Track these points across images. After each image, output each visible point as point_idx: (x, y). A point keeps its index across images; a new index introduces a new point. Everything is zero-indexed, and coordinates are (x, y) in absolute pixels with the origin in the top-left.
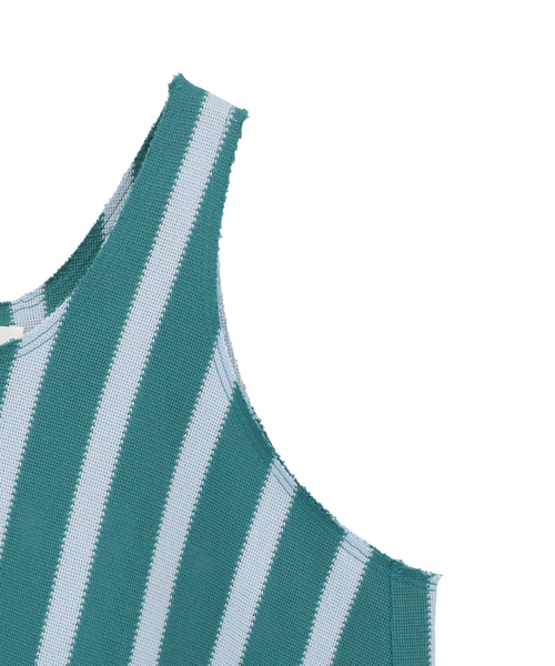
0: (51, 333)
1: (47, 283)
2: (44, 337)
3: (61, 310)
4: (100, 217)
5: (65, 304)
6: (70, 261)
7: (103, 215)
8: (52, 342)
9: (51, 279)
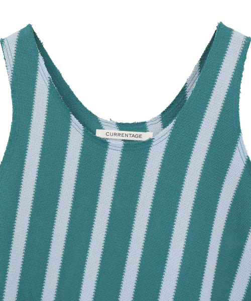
0: (167, 135)
1: (162, 113)
2: (164, 137)
3: (171, 125)
4: (185, 84)
5: (173, 123)
6: (172, 104)
7: (186, 83)
8: (167, 139)
9: (164, 112)
